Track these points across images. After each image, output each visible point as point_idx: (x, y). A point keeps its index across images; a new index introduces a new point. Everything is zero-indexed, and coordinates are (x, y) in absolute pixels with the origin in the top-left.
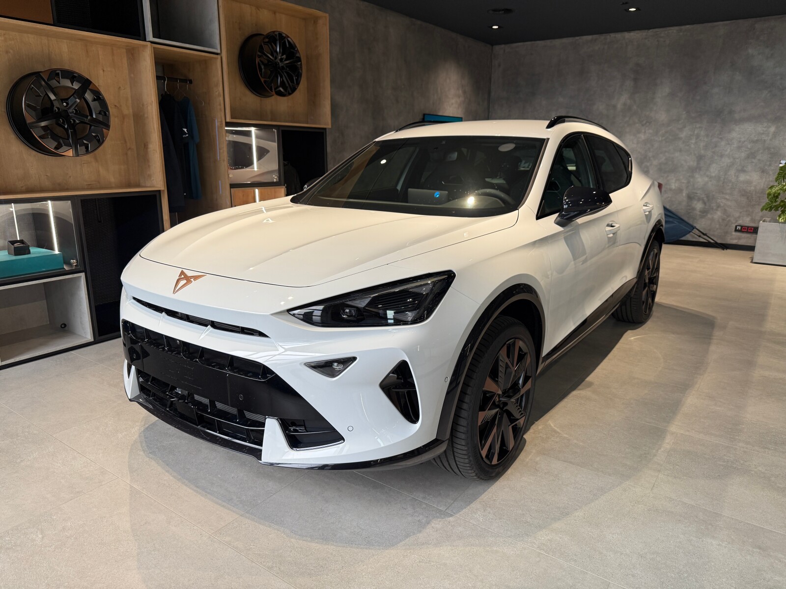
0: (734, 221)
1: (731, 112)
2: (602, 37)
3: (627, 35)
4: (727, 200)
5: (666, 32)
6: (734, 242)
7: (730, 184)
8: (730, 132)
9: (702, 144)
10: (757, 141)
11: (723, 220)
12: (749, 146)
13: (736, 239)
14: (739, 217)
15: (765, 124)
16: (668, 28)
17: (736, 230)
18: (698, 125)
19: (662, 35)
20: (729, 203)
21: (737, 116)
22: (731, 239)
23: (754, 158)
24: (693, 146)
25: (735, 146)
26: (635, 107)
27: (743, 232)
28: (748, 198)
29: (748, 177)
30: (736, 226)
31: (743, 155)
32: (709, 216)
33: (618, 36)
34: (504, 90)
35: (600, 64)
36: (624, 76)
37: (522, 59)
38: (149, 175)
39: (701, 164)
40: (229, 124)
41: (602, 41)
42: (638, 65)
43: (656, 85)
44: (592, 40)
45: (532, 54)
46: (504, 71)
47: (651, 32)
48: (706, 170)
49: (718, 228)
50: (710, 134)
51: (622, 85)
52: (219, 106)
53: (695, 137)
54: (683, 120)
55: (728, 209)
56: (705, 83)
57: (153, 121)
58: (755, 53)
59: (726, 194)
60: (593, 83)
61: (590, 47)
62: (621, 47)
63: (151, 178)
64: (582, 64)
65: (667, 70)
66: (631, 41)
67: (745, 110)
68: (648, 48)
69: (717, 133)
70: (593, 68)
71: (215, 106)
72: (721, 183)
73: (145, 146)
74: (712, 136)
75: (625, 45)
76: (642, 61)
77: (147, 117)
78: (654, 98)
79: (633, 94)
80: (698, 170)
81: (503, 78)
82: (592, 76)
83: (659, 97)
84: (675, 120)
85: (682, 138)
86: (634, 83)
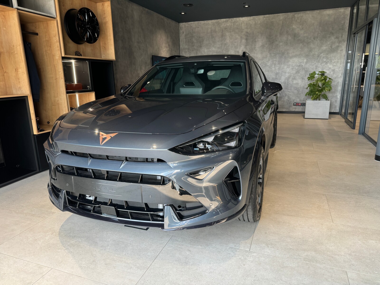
0: (293, 101)
1: (288, 53)
2: (230, 20)
4: (289, 92)
5: (258, 18)
6: (294, 110)
7: (290, 85)
8: (288, 62)
9: (277, 68)
10: (299, 66)
11: (288, 101)
12: (296, 68)
13: (294, 109)
14: (295, 99)
15: (302, 58)
16: (259, 16)
17: (294, 105)
18: (275, 59)
19: (257, 19)
20: (290, 93)
21: (290, 55)
22: (292, 109)
23: (299, 73)
24: (273, 69)
25: (291, 68)
27: (297, 106)
28: (298, 91)
29: (297, 82)
30: (294, 103)
31: (294, 72)
32: (282, 99)
33: (238, 19)
34: (186, 45)
35: (230, 32)
36: (241, 38)
37: (194, 30)
38: (19, 87)
39: (277, 77)
40: (63, 58)
41: (230, 22)
42: (247, 32)
43: (255, 42)
44: (226, 21)
45: (198, 27)
46: (186, 35)
47: (252, 18)
48: (280, 79)
49: (286, 105)
50: (280, 63)
51: (241, 42)
52: (57, 48)
53: (274, 65)
54: (268, 57)
55: (290, 96)
56: (276, 41)
57: (21, 56)
58: (296, 27)
59: (288, 89)
60: (228, 41)
61: (225, 24)
62: (239, 24)
63: (21, 89)
64: (222, 32)
65: (260, 35)
66: (243, 22)
67: (294, 52)
68: (251, 25)
69: (283, 63)
70: (227, 34)
71: (55, 48)
72: (286, 84)
73: (16, 70)
74: (281, 64)
75: (241, 24)
76: (249, 31)
77: (17, 53)
78: (255, 48)
79: (246, 46)
80: (276, 79)
81: (185, 39)
82: (227, 38)
83: (257, 47)
84: (265, 57)
85: (269, 65)
86: (246, 41)
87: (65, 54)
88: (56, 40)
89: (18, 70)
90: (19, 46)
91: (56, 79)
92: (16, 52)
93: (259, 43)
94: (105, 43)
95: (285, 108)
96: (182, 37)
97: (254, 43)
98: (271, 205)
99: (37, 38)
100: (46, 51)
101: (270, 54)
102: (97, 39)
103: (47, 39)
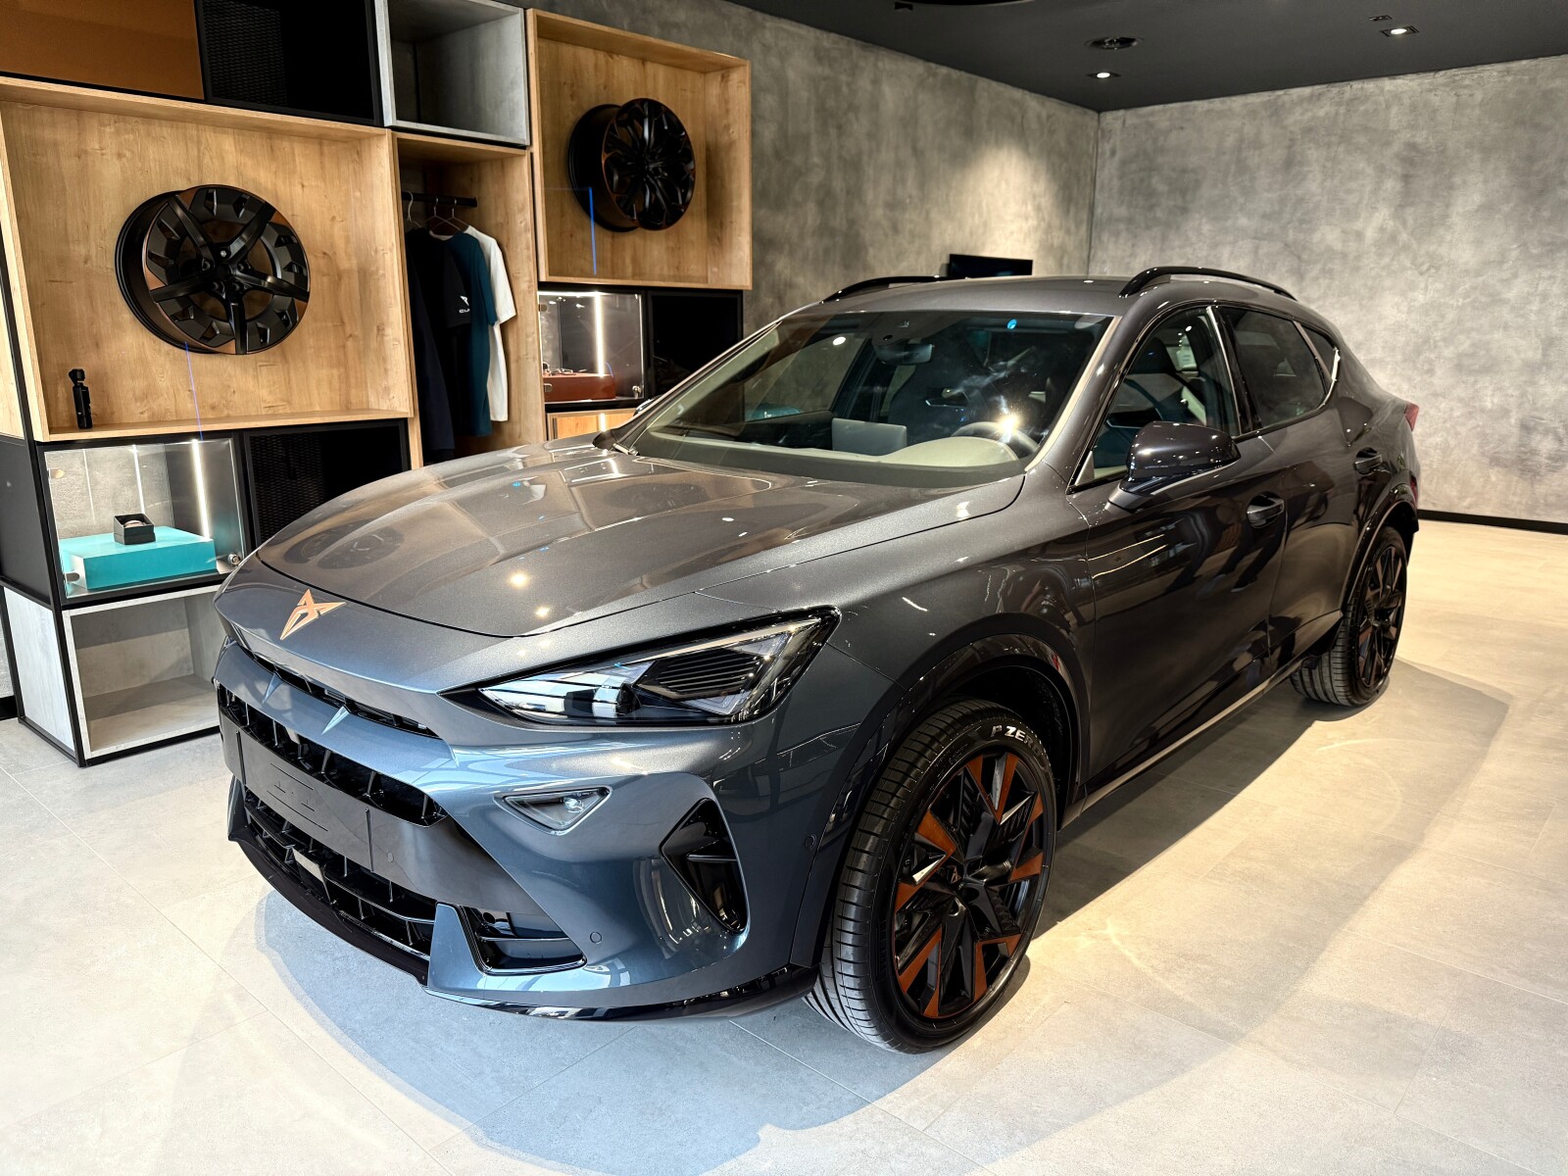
2: (1334, 90)
3: (1388, 85)
5: (1476, 76)
9: (1554, 314)
16: (1479, 68)
18: (1546, 273)
19: (1467, 82)
24: (1533, 317)
26: (1404, 236)
33: (1370, 86)
34: (1122, 202)
35: (1329, 145)
36: (1381, 170)
37: (1162, 138)
38: (386, 387)
40: (543, 286)
41: (1333, 98)
42: (1412, 146)
43: (1451, 188)
44: (1312, 96)
45: (1182, 128)
46: (1124, 163)
47: (1441, 77)
51: (1376, 191)
52: (526, 251)
53: (1538, 298)
54: (1511, 263)
60: (1313, 185)
61: (1307, 111)
62: (1375, 110)
63: (389, 394)
64: (1289, 147)
65: (1477, 157)
66: (1397, 97)
68: (1435, 111)
70: (1313, 154)
71: (519, 250)
75: (1384, 106)
76: (1420, 138)
78: (1447, 216)
79: (1402, 206)
80: (1544, 368)
81: (1121, 177)
82: (1311, 172)
83: (1457, 213)
84: (1494, 262)
85: (1509, 300)
86: (1403, 184)
88: (523, 225)
89: (383, 329)
90: (391, 250)
92: (381, 272)
93: (1470, 195)
96: (1106, 171)
97: (1445, 194)
101: (1524, 245)
102: (684, 212)
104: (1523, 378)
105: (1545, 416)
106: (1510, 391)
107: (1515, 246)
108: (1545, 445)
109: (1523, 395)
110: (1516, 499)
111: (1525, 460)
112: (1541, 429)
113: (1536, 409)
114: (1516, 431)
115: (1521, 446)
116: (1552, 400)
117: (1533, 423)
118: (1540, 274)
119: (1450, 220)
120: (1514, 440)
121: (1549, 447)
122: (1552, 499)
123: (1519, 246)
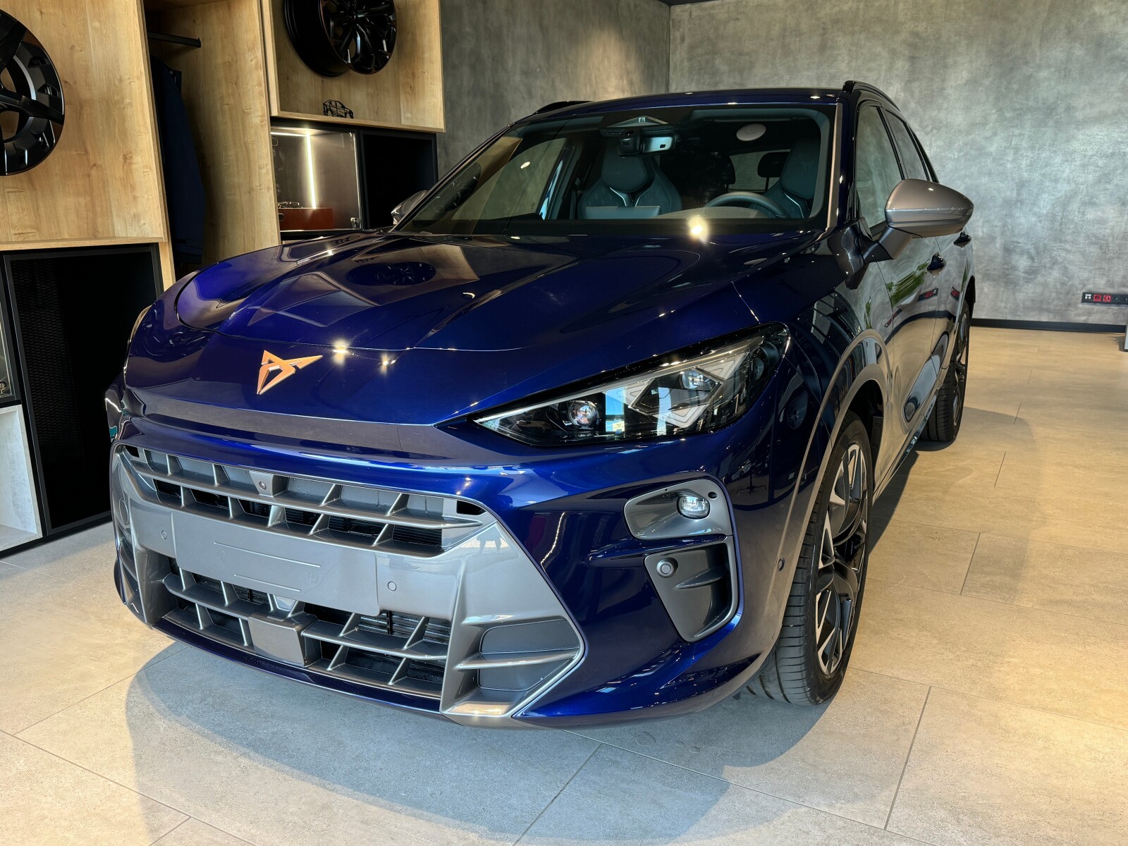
0: (1080, 287)
1: (1069, 109)
4: (1068, 251)
6: (1082, 319)
7: (1072, 226)
8: (1068, 141)
9: (1024, 163)
10: (1113, 154)
11: (1063, 284)
12: (1100, 163)
13: (1083, 315)
14: (1088, 279)
17: (1084, 301)
18: (1017, 132)
20: (1071, 257)
21: (1079, 115)
22: (1076, 315)
23: (1109, 182)
24: (1009, 166)
25: (1078, 163)
26: (913, 105)
27: (1095, 303)
28: (1101, 248)
29: (1099, 214)
30: (1084, 294)
31: (1090, 177)
32: (1040, 279)
34: (692, 80)
35: (853, 33)
36: (893, 53)
37: (722, 27)
38: (134, 215)
39: (1025, 195)
40: (275, 121)
42: (915, 34)
43: (945, 66)
45: (738, 19)
46: (692, 48)
48: (1033, 204)
49: (1054, 299)
50: (1037, 146)
51: (890, 68)
52: (257, 87)
53: (1012, 151)
54: (992, 124)
55: (1070, 267)
56: (1026, 63)
57: (142, 111)
58: (1105, 12)
59: (1066, 241)
61: (835, 6)
62: (887, 6)
63: (139, 221)
64: (823, 35)
65: (964, 42)
67: (1091, 105)
68: (931, 7)
69: (1047, 144)
70: (841, 40)
71: (249, 87)
72: (1057, 224)
73: (127, 159)
74: (1039, 149)
76: (921, 27)
77: (131, 104)
78: (944, 89)
79: (909, 81)
80: (1019, 204)
81: (690, 60)
82: (840, 54)
83: (951, 87)
84: (979, 123)
85: (991, 153)
86: (910, 64)
87: (283, 107)
88: (253, 63)
89: (131, 157)
90: (139, 78)
91: (251, 190)
92: (127, 101)
93: (961, 72)
94: (414, 75)
95: (1048, 311)
96: (678, 55)
97: (941, 72)
98: (979, 664)
99: (197, 56)
100: (222, 98)
101: (1000, 110)
102: (388, 60)
103: (227, 58)
104: (1004, 212)
105: (1021, 240)
106: (996, 223)
107: (994, 111)
108: (1022, 263)
109: (1004, 226)
110: (1003, 305)
111: (1008, 275)
112: (1018, 250)
113: (1014, 236)
114: (1000, 253)
115: (1004, 264)
116: (1026, 228)
117: (1012, 246)
118: (1013, 132)
119: (946, 92)
120: (999, 260)
121: (1025, 264)
122: (1028, 304)
123: (997, 111)
